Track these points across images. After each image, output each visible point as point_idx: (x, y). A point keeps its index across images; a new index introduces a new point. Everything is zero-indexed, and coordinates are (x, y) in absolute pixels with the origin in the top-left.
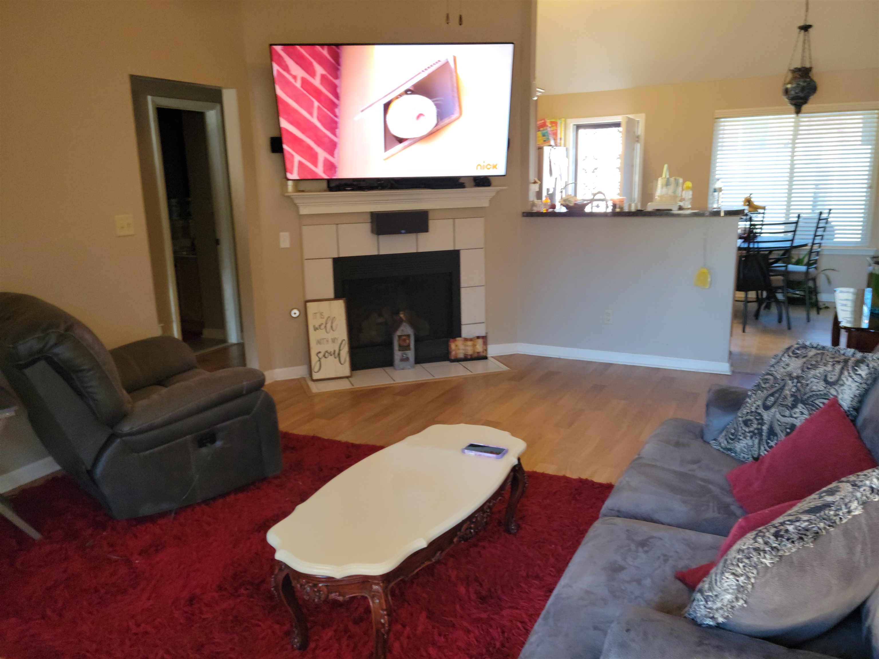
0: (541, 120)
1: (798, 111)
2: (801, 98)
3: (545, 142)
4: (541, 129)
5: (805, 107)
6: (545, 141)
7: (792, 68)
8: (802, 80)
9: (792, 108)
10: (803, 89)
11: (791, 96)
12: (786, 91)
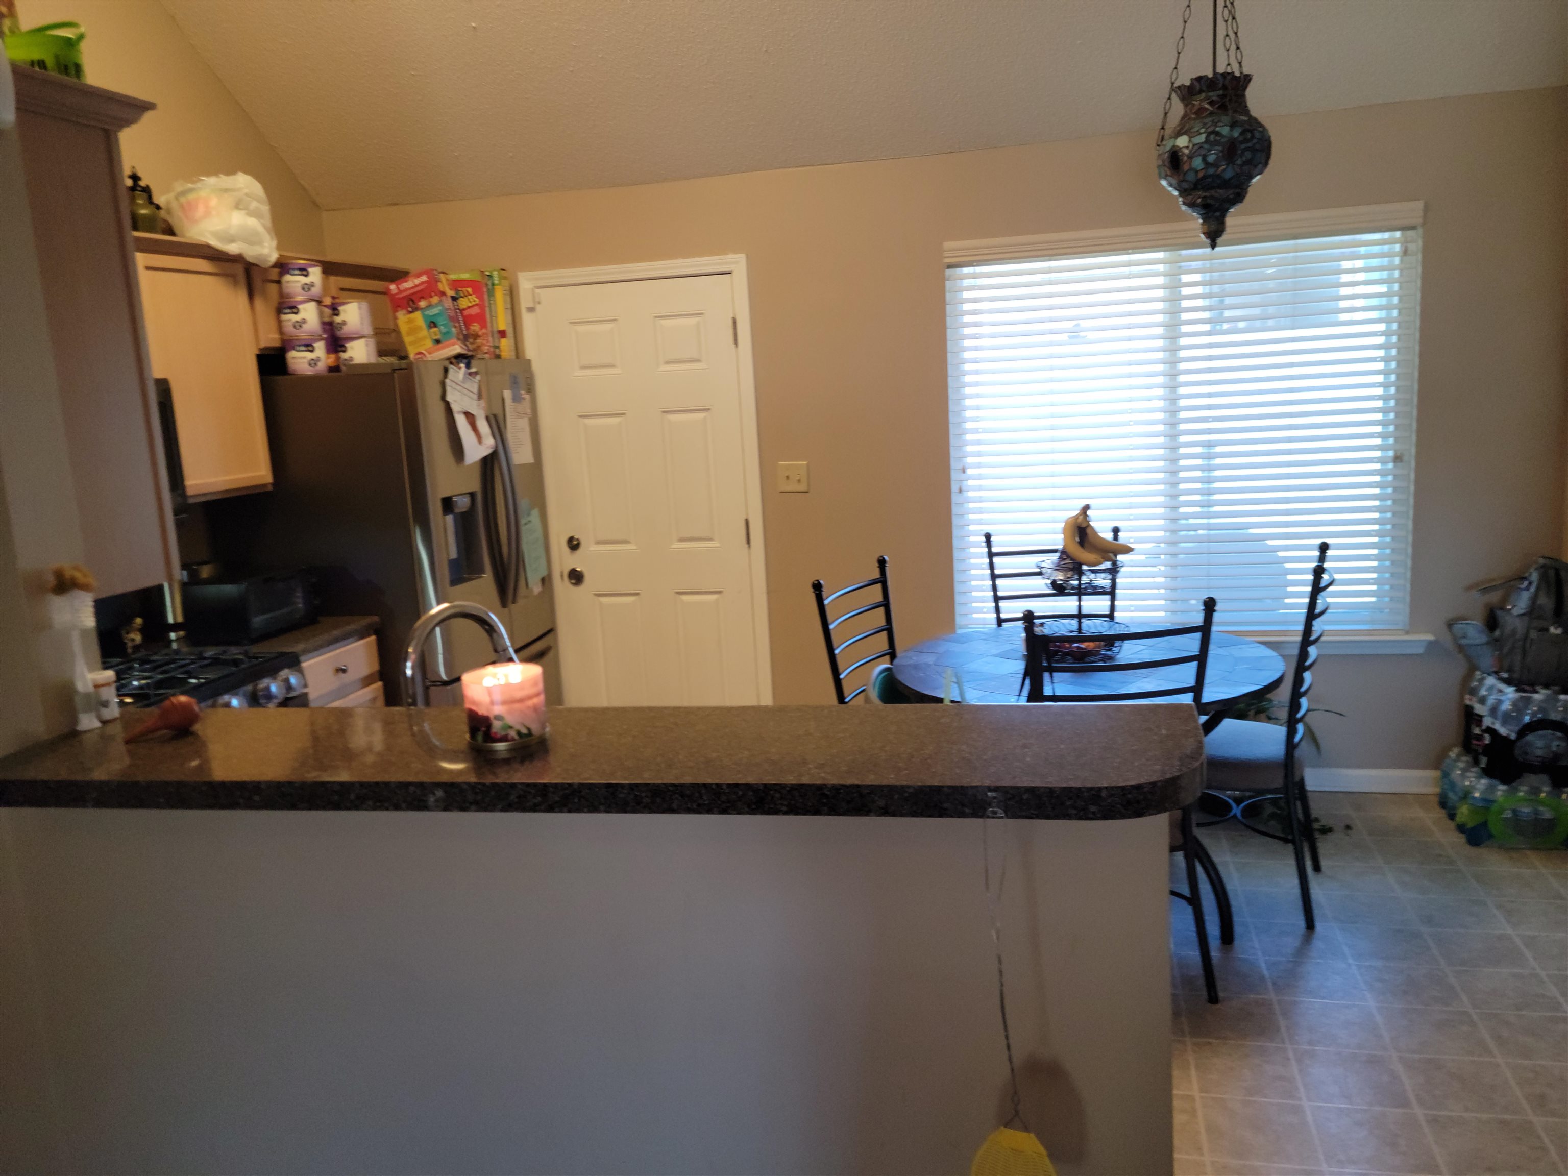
0: (419, 275)
1: (1214, 236)
2: (1225, 184)
3: (440, 345)
4: (423, 304)
5: (1234, 219)
6: (438, 342)
7: (1185, 79)
8: (1226, 119)
9: (1195, 222)
10: (1231, 150)
11: (1191, 177)
12: (1174, 161)
